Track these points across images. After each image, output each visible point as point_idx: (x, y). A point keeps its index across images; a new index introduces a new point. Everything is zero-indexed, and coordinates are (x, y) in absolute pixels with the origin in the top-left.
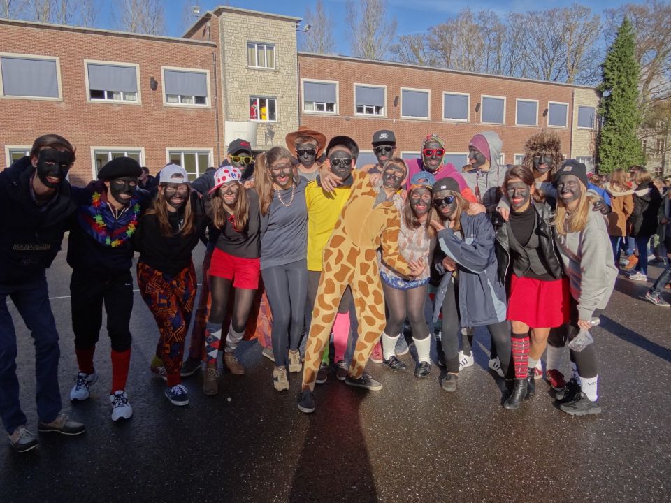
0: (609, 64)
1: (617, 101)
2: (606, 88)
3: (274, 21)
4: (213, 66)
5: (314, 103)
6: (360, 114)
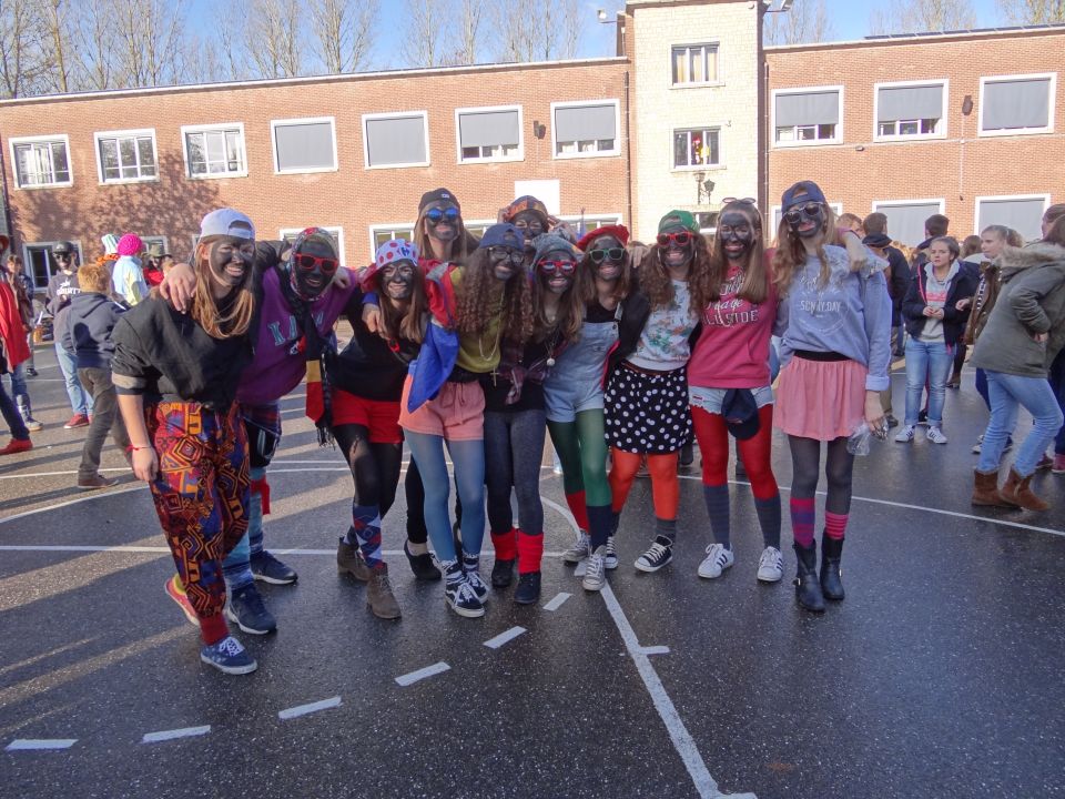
3: (716, 6)
4: (623, 93)
5: (796, 128)
6: (889, 138)
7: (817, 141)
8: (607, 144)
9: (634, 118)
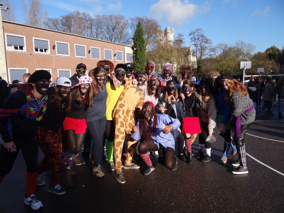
0: (135, 38)
1: (139, 52)
2: (135, 47)
5: (13, 46)
6: (37, 52)
7: (19, 50)
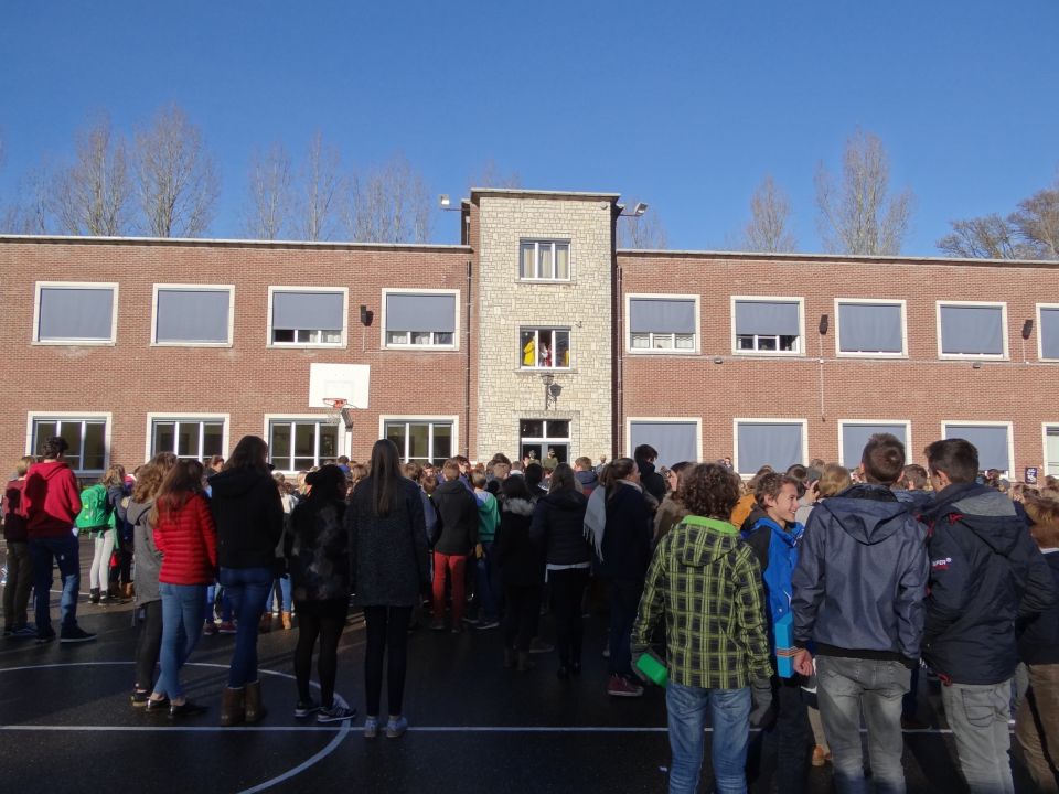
3: (568, 203)
4: (465, 284)
5: (651, 336)
6: (747, 352)
7: (673, 350)
8: (445, 337)
9: (476, 311)
